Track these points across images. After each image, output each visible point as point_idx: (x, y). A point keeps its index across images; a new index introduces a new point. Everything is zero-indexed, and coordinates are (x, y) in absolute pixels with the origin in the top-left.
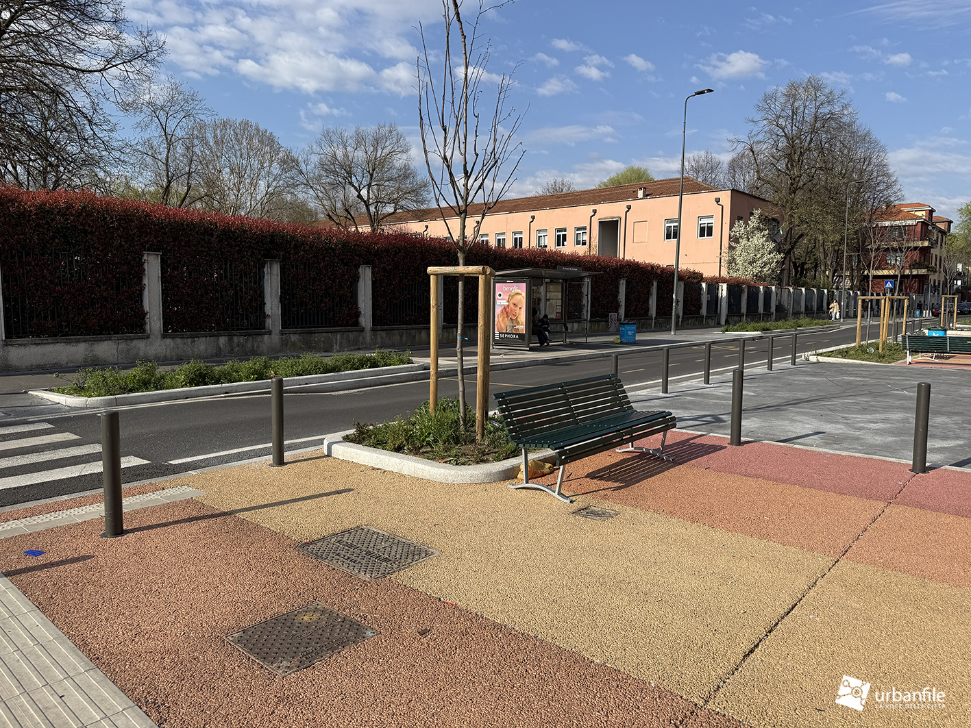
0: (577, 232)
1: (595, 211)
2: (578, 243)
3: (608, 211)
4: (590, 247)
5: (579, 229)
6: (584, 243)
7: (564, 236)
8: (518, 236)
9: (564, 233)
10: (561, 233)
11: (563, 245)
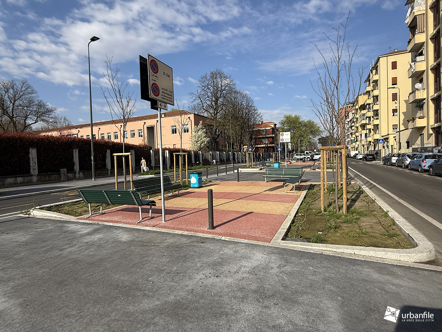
0: (139, 132)
1: (145, 123)
2: (140, 136)
3: (150, 122)
4: (144, 138)
5: (139, 130)
6: (142, 136)
7: (134, 133)
8: (116, 134)
9: (134, 132)
10: (133, 132)
11: (134, 137)
